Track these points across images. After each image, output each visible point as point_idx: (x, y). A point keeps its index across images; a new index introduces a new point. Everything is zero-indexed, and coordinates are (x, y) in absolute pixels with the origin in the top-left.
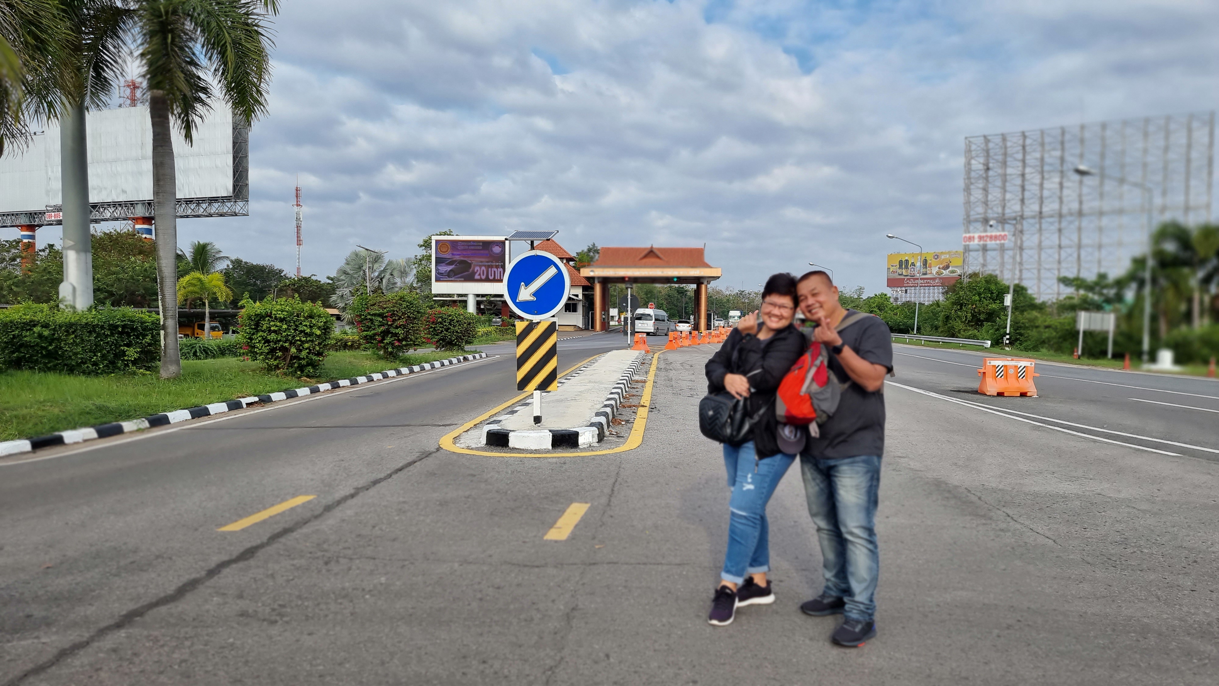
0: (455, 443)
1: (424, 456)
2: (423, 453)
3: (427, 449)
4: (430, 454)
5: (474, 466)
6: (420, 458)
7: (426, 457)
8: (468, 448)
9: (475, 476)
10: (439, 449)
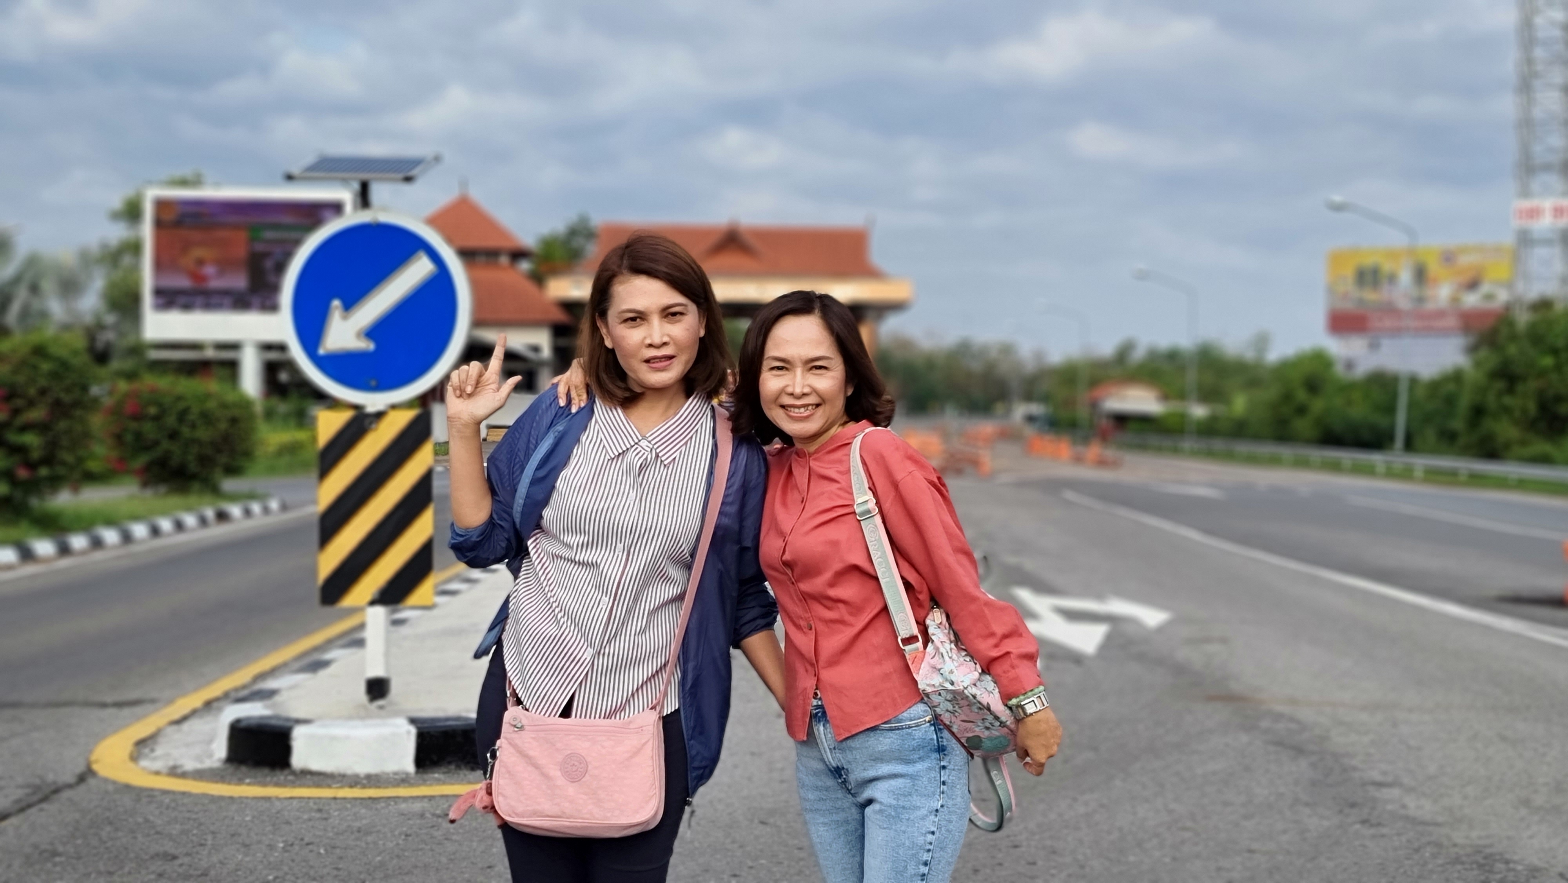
0: (134, 758)
1: (35, 798)
2: (37, 788)
3: (50, 777)
4: (57, 791)
5: (176, 829)
6: (23, 804)
7: (45, 799)
8: (174, 772)
9: (174, 858)
10: (86, 775)
